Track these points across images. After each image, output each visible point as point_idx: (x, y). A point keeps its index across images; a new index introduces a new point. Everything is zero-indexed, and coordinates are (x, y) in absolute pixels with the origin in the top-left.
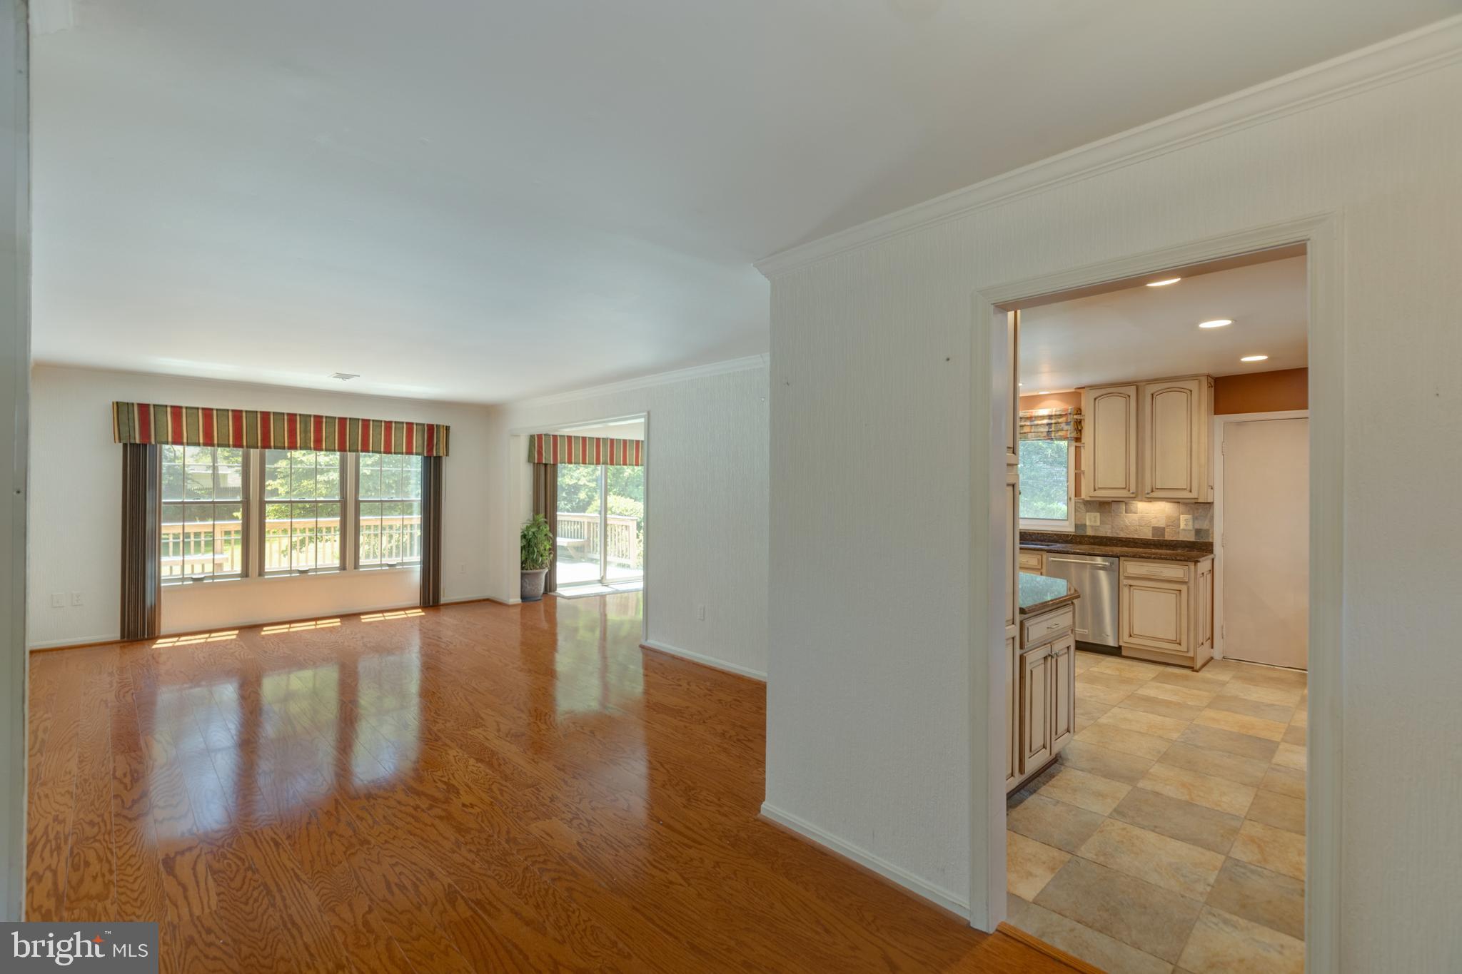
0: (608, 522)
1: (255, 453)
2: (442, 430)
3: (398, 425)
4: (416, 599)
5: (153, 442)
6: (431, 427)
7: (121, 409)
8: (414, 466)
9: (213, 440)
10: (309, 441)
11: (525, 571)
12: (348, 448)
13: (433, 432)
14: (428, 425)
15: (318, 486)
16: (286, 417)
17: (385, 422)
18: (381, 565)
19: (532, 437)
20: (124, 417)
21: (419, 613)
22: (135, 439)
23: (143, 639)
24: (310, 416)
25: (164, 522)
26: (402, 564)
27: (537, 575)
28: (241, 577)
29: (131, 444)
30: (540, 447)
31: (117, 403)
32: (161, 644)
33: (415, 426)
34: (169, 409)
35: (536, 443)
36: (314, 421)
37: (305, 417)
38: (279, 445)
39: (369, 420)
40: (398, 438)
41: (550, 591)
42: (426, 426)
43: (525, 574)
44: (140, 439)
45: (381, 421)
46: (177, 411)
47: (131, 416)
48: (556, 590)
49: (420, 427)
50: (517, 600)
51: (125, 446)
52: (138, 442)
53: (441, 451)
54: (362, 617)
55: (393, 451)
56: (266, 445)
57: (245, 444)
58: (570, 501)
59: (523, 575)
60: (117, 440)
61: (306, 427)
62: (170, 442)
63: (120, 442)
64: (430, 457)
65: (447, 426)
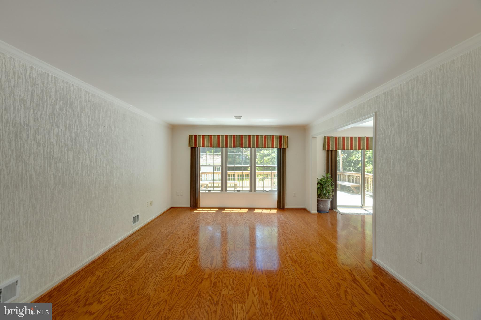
0: (366, 176)
2: (285, 137)
3: (268, 137)
4: (275, 206)
5: (197, 147)
6: (281, 137)
7: (190, 137)
8: (274, 153)
9: (212, 145)
10: (239, 145)
12: (251, 147)
13: (282, 139)
14: (280, 136)
16: (232, 136)
17: (264, 136)
18: (263, 191)
19: (325, 138)
20: (191, 140)
21: (275, 211)
22: (193, 146)
24: (239, 135)
26: (271, 191)
27: (326, 201)
28: (221, 191)
30: (329, 142)
31: (190, 135)
33: (275, 137)
34: (201, 136)
35: (327, 141)
36: (241, 137)
40: (269, 142)
41: (334, 209)
42: (279, 136)
46: (203, 136)
48: (337, 208)
49: (277, 137)
51: (191, 148)
53: (285, 146)
54: (256, 210)
55: (267, 147)
57: (236, 146)
58: (355, 167)
59: (318, 201)
61: (238, 139)
62: (201, 147)
63: (190, 147)
64: (280, 149)
65: (287, 136)
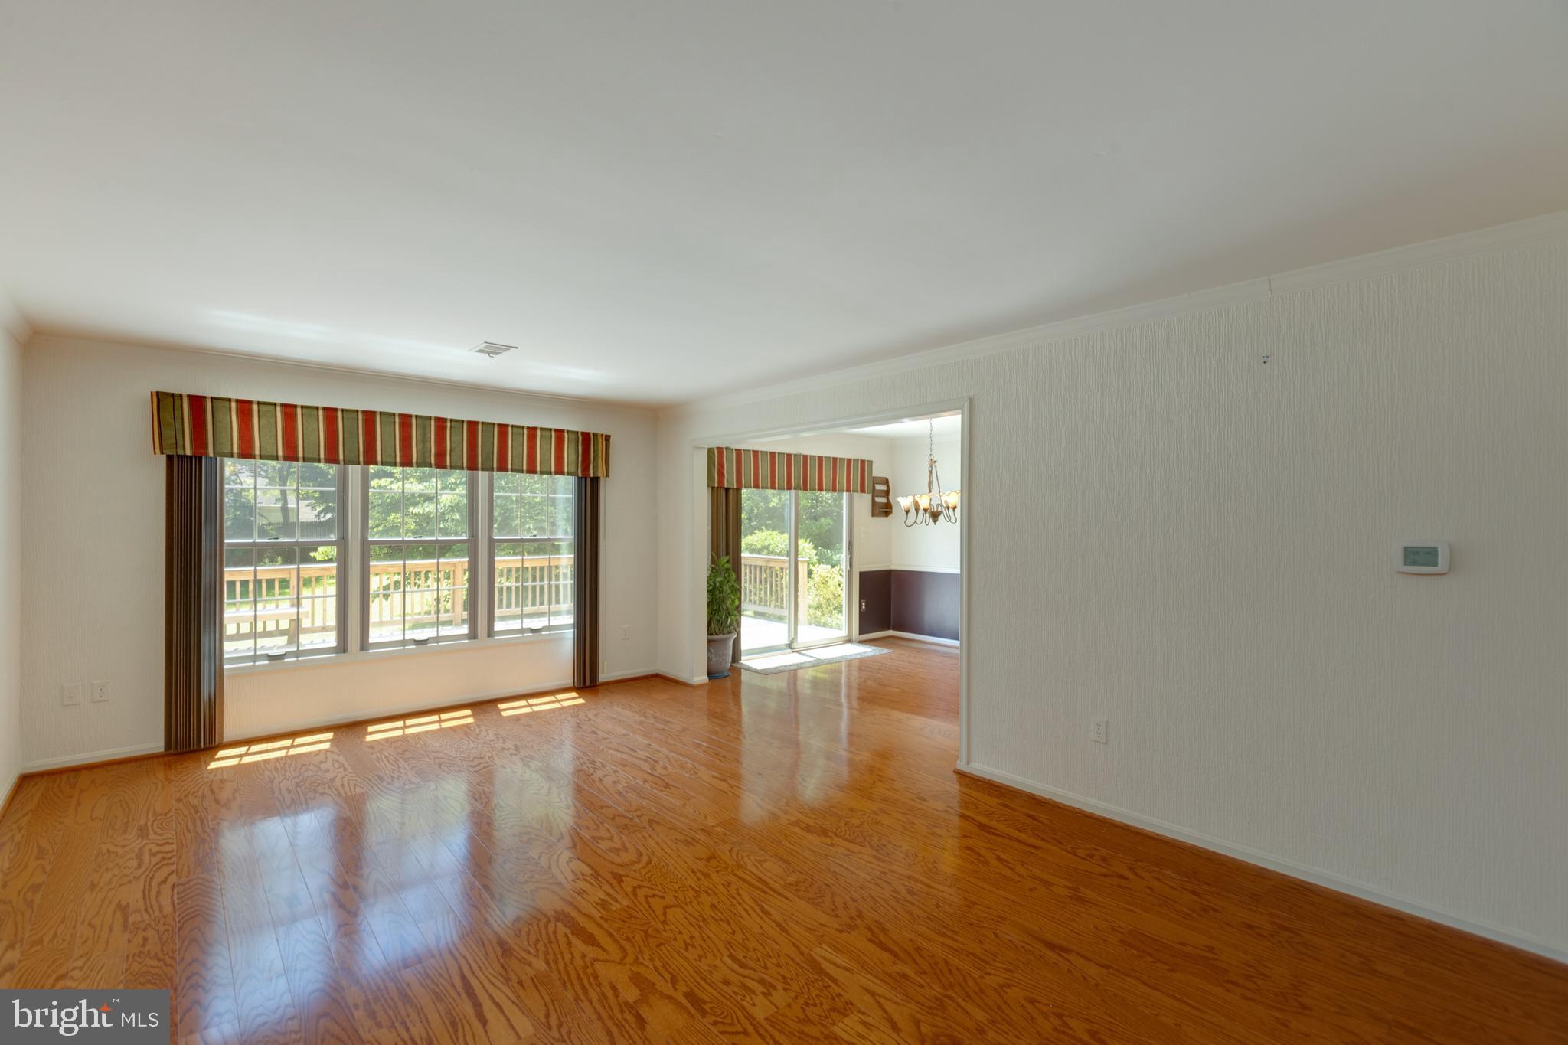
1: (354, 471)
2: (600, 440)
3: (544, 433)
4: (568, 680)
5: (211, 454)
6: (586, 436)
7: (164, 402)
8: (564, 490)
9: (297, 452)
10: (428, 455)
11: (711, 637)
12: (480, 466)
13: (590, 441)
14: (583, 433)
15: (406, 520)
16: (397, 420)
17: (528, 428)
18: (522, 631)
19: (710, 451)
20: (167, 417)
21: (572, 699)
22: (184, 448)
23: (199, 750)
24: (430, 418)
25: (228, 565)
26: (549, 628)
27: (725, 641)
28: (336, 653)
29: (178, 456)
30: (721, 465)
31: (158, 393)
32: (225, 760)
33: (566, 435)
34: (233, 405)
36: (435, 426)
37: (424, 420)
38: (388, 460)
39: (507, 426)
40: (545, 451)
41: (737, 660)
42: (579, 434)
43: (714, 641)
44: (191, 448)
45: (523, 427)
46: (245, 407)
47: (178, 413)
48: (740, 660)
49: (573, 436)
50: (702, 678)
51: (170, 458)
52: (188, 453)
53: (600, 470)
54: (501, 706)
55: (538, 469)
56: (370, 459)
57: (341, 457)
60: (158, 450)
61: (424, 434)
62: (235, 455)
63: (162, 453)
64: (586, 478)
65: (606, 436)
